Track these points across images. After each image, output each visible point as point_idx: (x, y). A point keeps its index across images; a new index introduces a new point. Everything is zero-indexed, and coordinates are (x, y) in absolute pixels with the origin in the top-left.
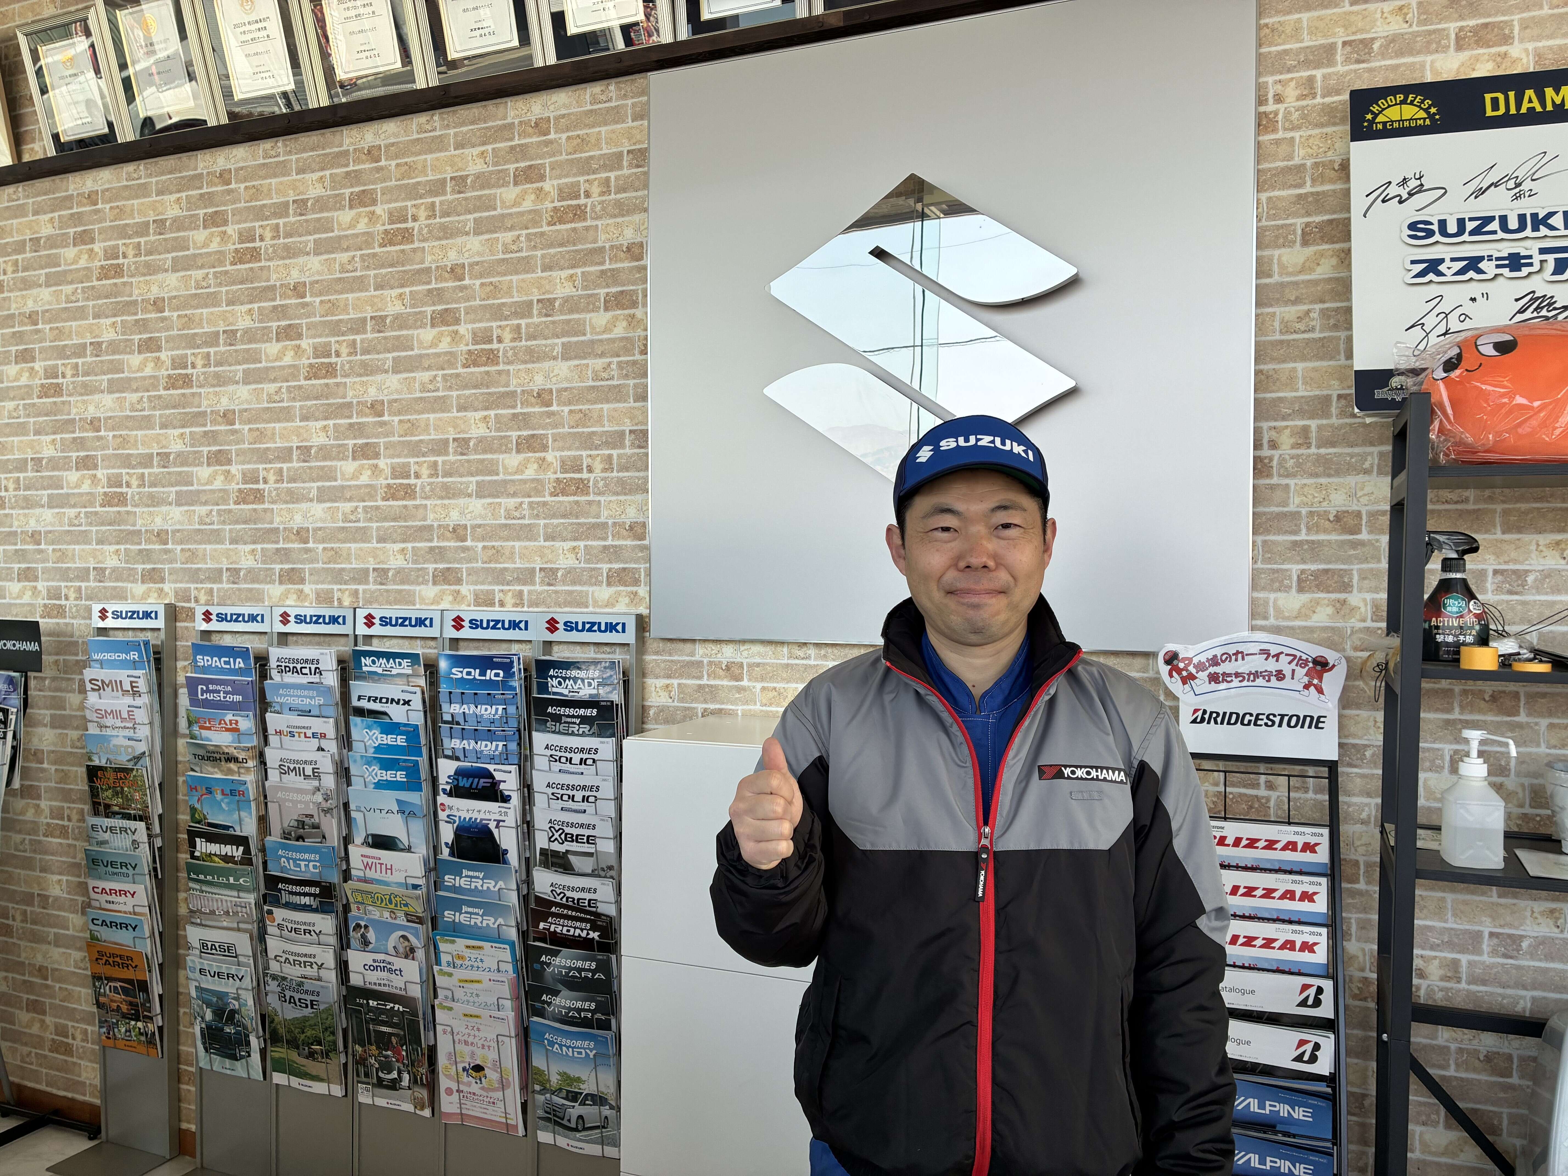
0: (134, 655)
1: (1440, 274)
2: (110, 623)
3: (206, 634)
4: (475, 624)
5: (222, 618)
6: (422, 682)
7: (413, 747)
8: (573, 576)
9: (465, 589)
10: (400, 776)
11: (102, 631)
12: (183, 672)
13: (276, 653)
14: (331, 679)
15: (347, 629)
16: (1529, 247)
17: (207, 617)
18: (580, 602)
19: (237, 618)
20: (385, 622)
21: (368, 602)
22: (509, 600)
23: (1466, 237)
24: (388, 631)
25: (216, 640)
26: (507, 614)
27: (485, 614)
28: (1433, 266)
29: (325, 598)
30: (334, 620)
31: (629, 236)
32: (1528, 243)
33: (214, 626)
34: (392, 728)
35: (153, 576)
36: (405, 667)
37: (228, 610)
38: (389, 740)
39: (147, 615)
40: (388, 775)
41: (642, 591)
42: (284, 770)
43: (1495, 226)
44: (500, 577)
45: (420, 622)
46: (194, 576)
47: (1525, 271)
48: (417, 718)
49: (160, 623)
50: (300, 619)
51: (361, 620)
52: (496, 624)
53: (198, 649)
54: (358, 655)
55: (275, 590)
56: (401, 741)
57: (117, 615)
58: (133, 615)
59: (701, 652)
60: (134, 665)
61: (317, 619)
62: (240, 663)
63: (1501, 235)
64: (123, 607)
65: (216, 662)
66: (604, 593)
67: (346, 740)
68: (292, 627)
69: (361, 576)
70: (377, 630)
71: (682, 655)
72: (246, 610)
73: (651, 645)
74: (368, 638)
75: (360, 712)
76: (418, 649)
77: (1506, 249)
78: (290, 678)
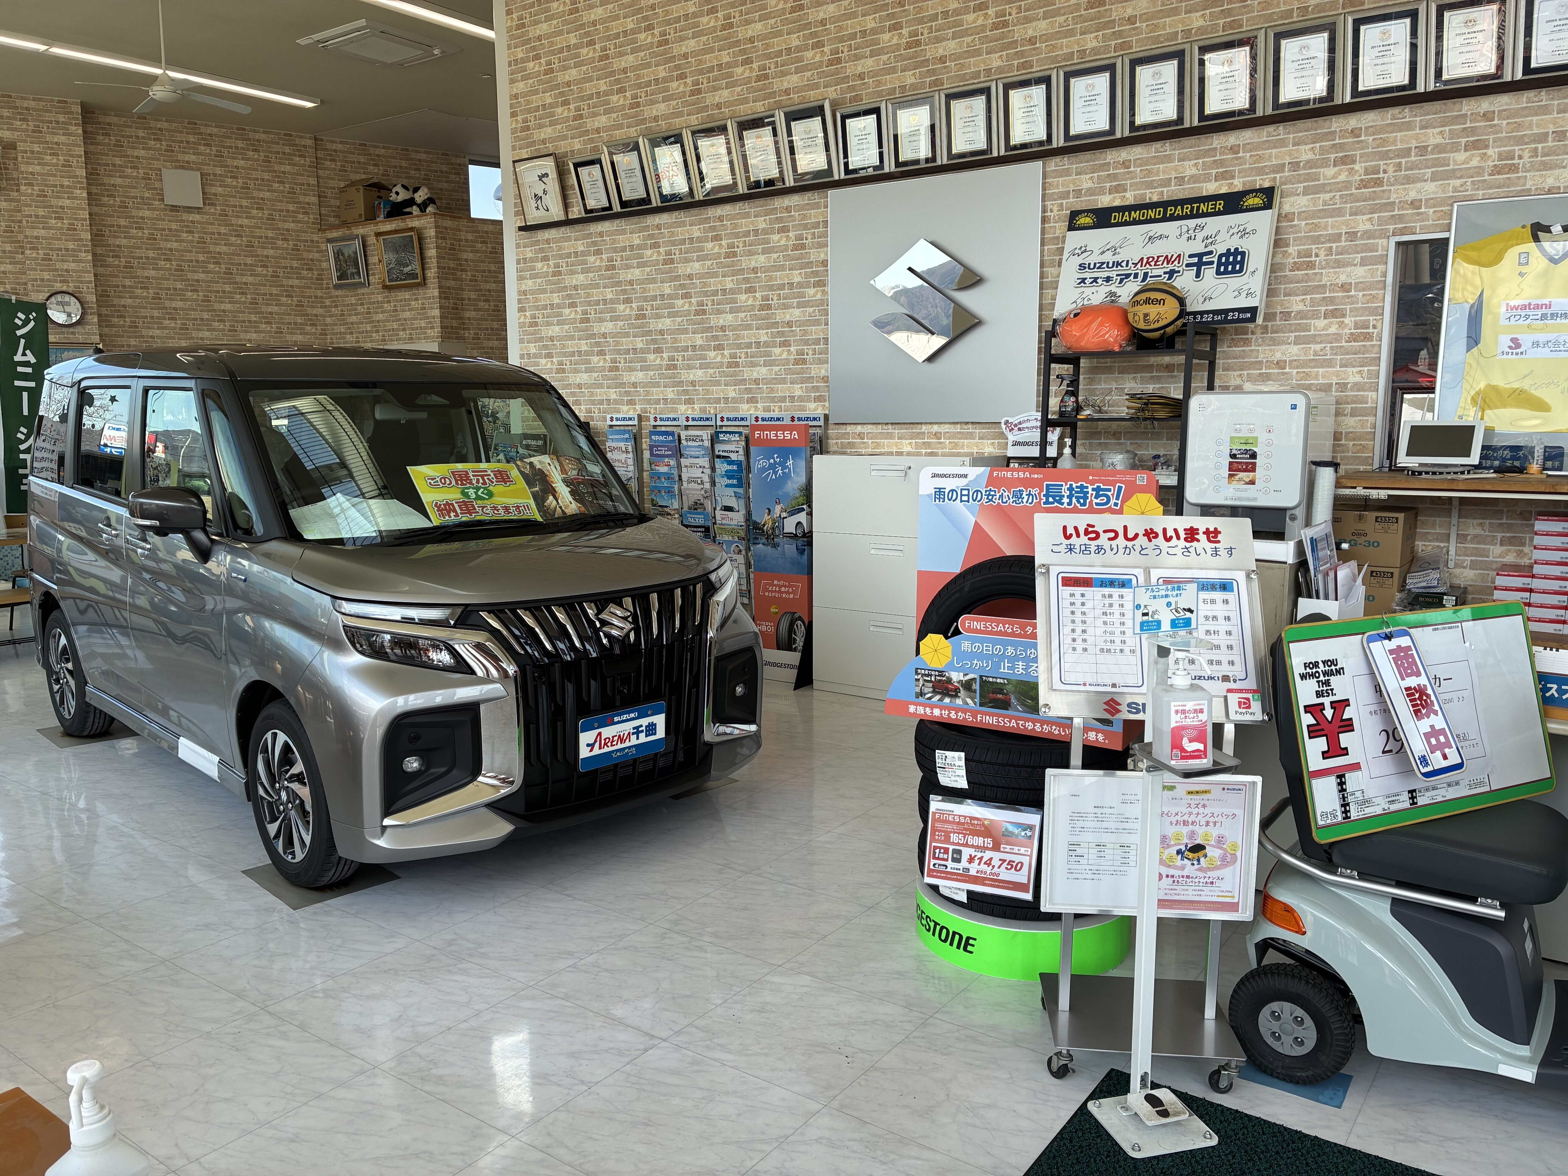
0: (627, 436)
1: (1085, 283)
2: (615, 423)
3: (655, 427)
4: (763, 419)
5: (661, 419)
6: (743, 443)
7: (740, 469)
8: (801, 399)
9: (759, 405)
10: (735, 482)
11: (611, 426)
12: (645, 444)
13: (684, 434)
14: (707, 444)
15: (713, 423)
17: (655, 419)
18: (803, 409)
19: (668, 419)
20: (728, 419)
21: (721, 412)
22: (777, 409)
23: (1095, 270)
24: (730, 423)
25: (658, 429)
26: (776, 414)
27: (767, 415)
28: (1083, 280)
29: (703, 410)
30: (707, 419)
31: (822, 256)
32: (1113, 272)
33: (659, 423)
34: (732, 462)
35: (631, 402)
36: (736, 437)
37: (664, 416)
38: (730, 467)
39: (630, 419)
40: (730, 482)
41: (827, 404)
42: (689, 482)
43: (1105, 265)
44: (773, 399)
45: (742, 419)
46: (649, 402)
47: (1110, 283)
48: (742, 458)
49: (636, 422)
50: (693, 419)
51: (719, 419)
52: (771, 419)
53: (652, 433)
54: (717, 433)
55: (682, 408)
56: (735, 467)
57: (617, 419)
58: (624, 419)
59: (849, 429)
60: (627, 440)
61: (701, 419)
62: (671, 438)
63: (1106, 269)
64: (620, 416)
65: (661, 438)
66: (812, 405)
67: (713, 469)
68: (691, 423)
69: (718, 401)
70: (725, 423)
71: (842, 430)
72: (671, 416)
73: (831, 427)
74: (721, 426)
75: (719, 457)
76: (741, 429)
77: (1106, 274)
78: (690, 443)
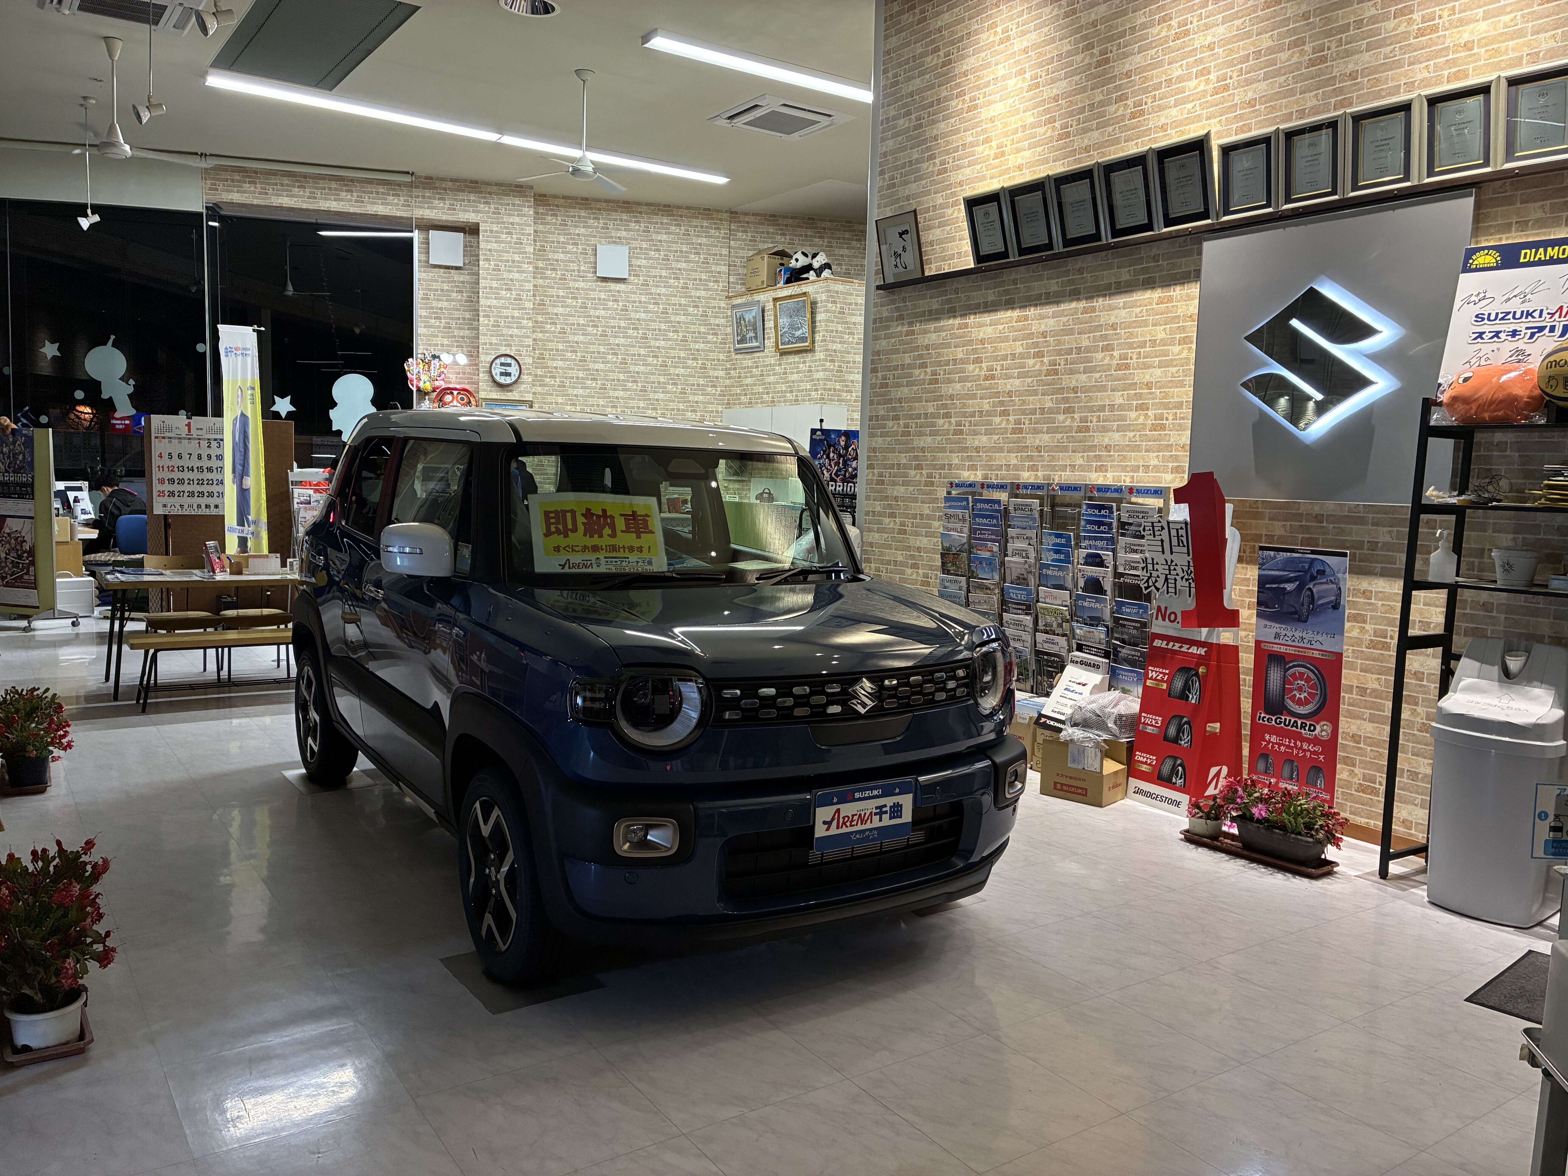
1: (1482, 339)
16: (1521, 327)
23: (1497, 321)
28: (1481, 335)
32: (1521, 325)
43: (1510, 316)
47: (1517, 337)
63: (1512, 320)
77: (1512, 327)
